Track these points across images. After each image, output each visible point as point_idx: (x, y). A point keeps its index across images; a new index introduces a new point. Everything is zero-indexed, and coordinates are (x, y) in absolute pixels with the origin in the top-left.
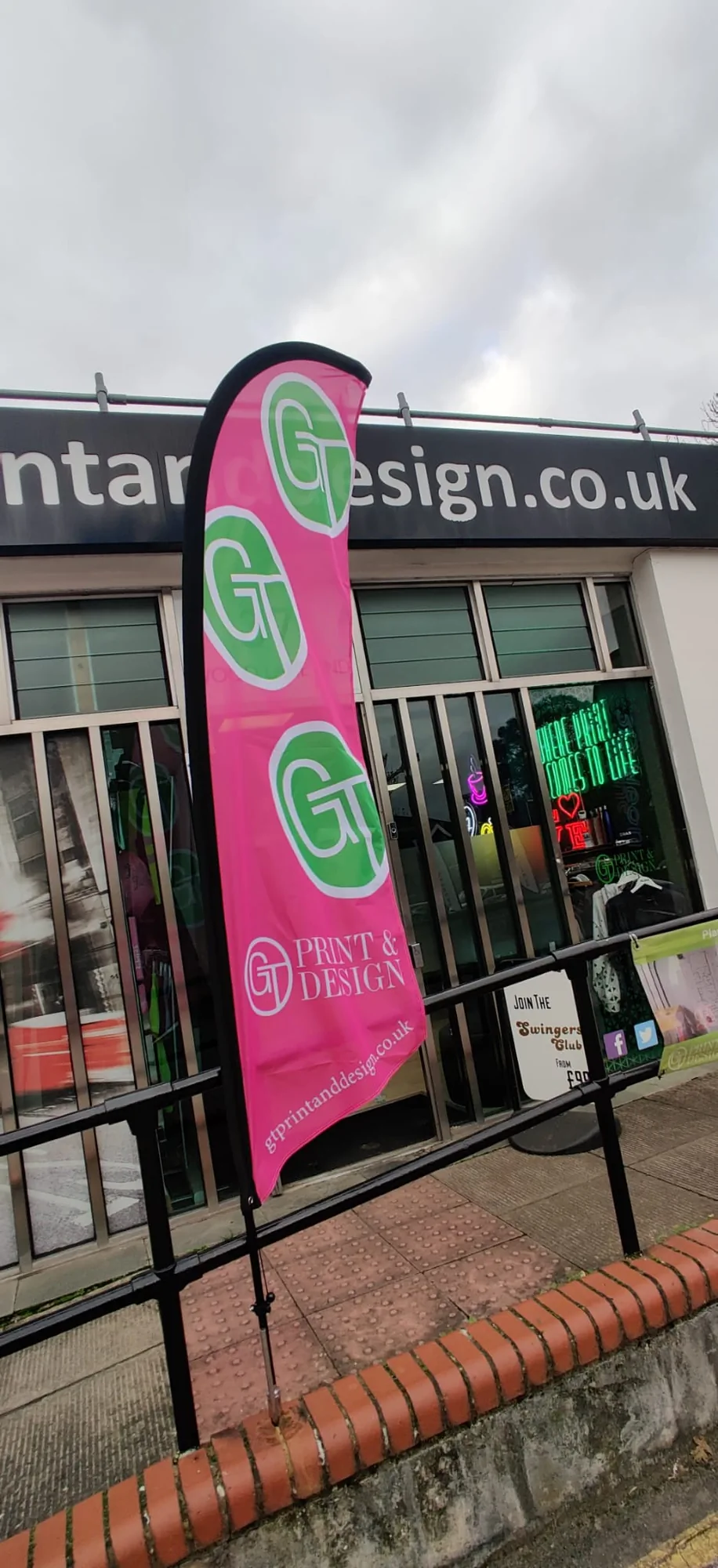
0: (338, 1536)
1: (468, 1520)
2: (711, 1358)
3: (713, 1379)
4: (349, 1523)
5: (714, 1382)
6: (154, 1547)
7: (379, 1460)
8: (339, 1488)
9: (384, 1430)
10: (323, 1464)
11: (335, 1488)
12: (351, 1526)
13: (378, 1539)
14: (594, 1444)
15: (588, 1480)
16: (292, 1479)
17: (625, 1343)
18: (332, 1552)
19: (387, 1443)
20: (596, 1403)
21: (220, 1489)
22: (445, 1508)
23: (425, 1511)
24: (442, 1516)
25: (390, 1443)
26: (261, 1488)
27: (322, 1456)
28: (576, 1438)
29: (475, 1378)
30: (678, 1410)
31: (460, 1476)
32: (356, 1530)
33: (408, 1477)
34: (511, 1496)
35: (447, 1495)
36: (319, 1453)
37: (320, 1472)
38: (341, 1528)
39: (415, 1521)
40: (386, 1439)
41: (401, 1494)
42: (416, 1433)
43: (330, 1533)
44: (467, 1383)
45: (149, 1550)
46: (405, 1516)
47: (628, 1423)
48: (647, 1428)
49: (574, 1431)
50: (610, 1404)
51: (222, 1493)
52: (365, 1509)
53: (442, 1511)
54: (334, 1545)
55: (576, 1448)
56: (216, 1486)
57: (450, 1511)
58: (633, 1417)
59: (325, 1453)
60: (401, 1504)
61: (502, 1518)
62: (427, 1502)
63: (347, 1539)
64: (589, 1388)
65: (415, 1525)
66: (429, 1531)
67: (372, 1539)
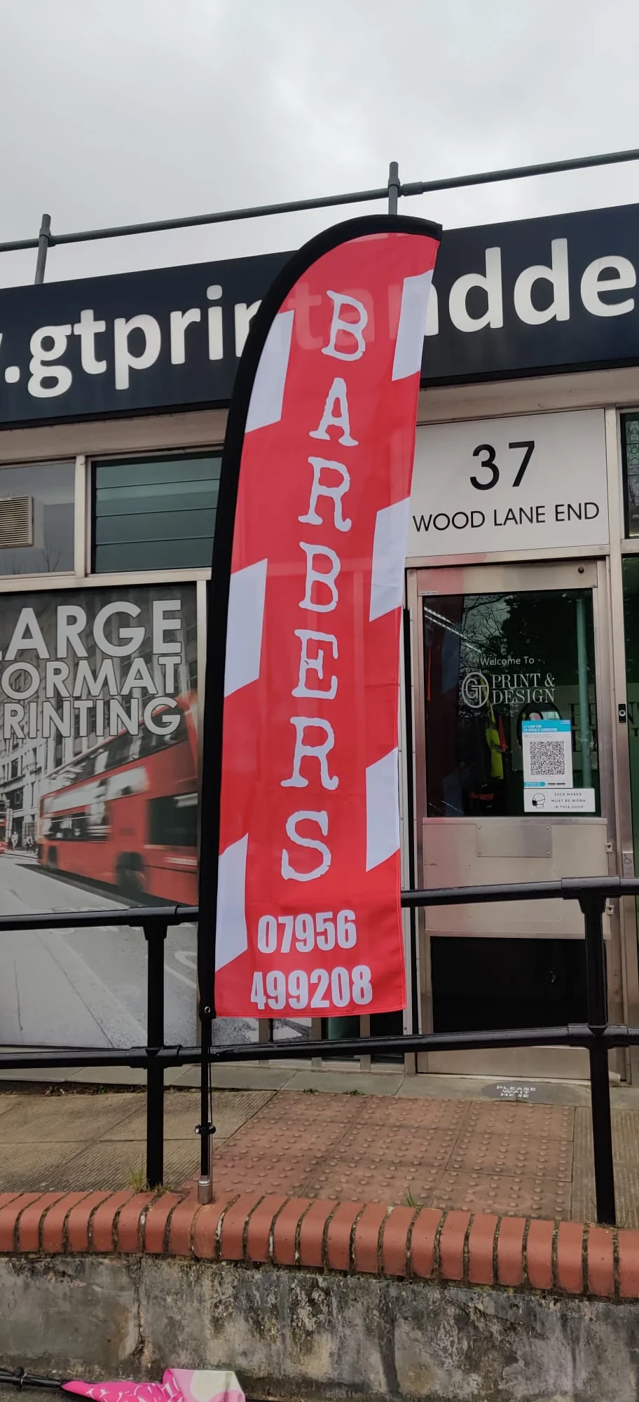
0: (220, 1301)
1: (331, 1355)
2: (634, 1358)
3: (633, 1380)
4: (230, 1297)
5: (633, 1385)
6: (92, 1232)
7: (264, 1260)
8: (227, 1265)
9: (271, 1239)
10: (218, 1239)
11: (224, 1263)
12: (232, 1300)
13: (251, 1323)
14: (471, 1363)
15: (458, 1391)
16: (192, 1238)
17: (525, 1287)
18: (214, 1311)
19: (271, 1249)
20: (481, 1325)
21: (143, 1217)
22: (313, 1332)
23: (294, 1324)
24: (309, 1338)
25: (274, 1251)
26: (169, 1231)
27: (219, 1232)
28: (452, 1346)
29: (360, 1238)
30: (580, 1385)
31: (330, 1313)
32: (235, 1305)
33: (284, 1287)
34: (375, 1359)
35: (316, 1322)
36: (217, 1230)
37: (214, 1244)
38: (224, 1297)
39: (284, 1326)
40: (271, 1246)
41: (276, 1298)
42: (297, 1255)
43: (215, 1296)
44: (352, 1240)
45: (88, 1234)
46: (277, 1318)
47: (515, 1365)
48: (536, 1382)
49: (451, 1339)
50: (496, 1335)
51: (143, 1222)
52: (245, 1293)
53: (309, 1333)
54: (216, 1306)
55: (451, 1355)
56: (141, 1215)
57: (316, 1336)
58: (521, 1363)
59: (221, 1232)
60: (274, 1306)
61: (363, 1372)
62: (297, 1318)
63: (227, 1308)
64: (476, 1308)
65: (284, 1332)
66: (296, 1343)
67: (247, 1320)
